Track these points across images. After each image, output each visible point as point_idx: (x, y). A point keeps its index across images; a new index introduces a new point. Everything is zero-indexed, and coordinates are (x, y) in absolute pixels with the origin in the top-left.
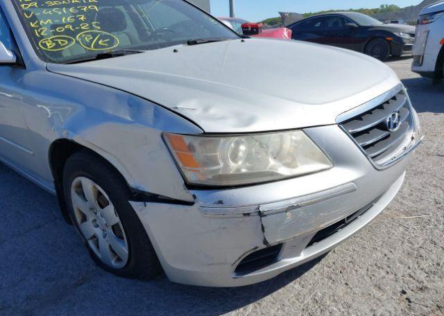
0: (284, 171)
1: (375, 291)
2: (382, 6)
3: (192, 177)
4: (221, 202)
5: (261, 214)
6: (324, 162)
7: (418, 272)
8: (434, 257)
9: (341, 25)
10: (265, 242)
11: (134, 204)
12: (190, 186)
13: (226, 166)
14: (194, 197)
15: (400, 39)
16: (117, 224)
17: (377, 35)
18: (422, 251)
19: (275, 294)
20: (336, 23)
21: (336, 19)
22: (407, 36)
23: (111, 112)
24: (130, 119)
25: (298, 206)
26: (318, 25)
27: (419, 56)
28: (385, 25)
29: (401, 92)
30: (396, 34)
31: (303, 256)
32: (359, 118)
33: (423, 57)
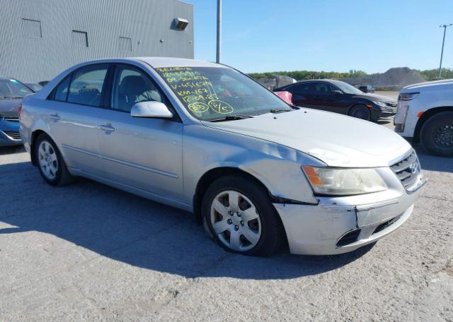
0: (367, 189)
1: (408, 263)
2: (351, 71)
3: (317, 190)
4: (335, 204)
5: (356, 211)
6: (383, 186)
7: (429, 256)
8: (436, 249)
9: (326, 90)
10: (357, 227)
11: (276, 205)
12: (316, 195)
13: (335, 185)
14: (319, 201)
15: (378, 107)
16: (256, 220)
17: (360, 102)
18: (428, 247)
19: (350, 264)
20: (323, 89)
21: (322, 86)
22: (384, 105)
23: (267, 153)
24: (280, 157)
25: (373, 208)
26: (307, 88)
27: (401, 125)
28: (365, 94)
29: (413, 153)
30: (375, 103)
31: (371, 239)
32: (397, 164)
33: (404, 126)
